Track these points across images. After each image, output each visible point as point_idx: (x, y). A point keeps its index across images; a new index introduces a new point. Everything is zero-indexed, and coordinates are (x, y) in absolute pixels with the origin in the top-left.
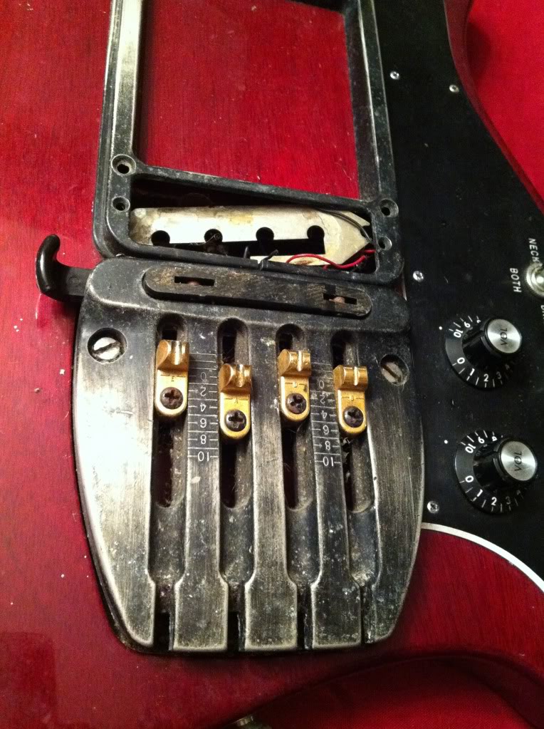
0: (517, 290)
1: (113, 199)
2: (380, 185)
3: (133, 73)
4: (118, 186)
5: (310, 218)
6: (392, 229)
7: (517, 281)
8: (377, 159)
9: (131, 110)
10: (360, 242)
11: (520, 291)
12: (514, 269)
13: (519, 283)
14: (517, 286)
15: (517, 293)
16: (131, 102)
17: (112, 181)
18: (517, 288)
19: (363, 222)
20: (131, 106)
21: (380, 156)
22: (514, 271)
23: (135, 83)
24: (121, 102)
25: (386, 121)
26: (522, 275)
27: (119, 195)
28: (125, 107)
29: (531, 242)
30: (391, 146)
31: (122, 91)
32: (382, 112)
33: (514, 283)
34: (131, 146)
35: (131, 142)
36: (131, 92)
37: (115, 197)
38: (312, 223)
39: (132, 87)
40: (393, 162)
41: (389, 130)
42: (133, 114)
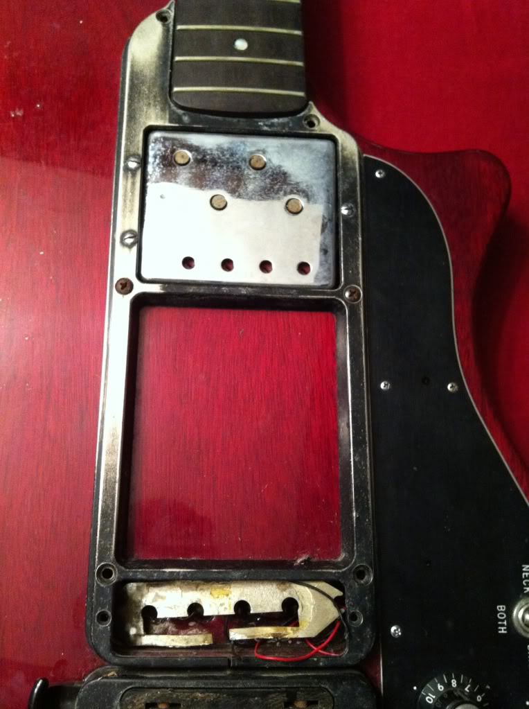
0: (503, 631)
1: (97, 614)
2: (355, 548)
3: (116, 465)
4: (102, 598)
5: (285, 590)
6: (365, 600)
7: (503, 621)
8: (354, 514)
9: (113, 509)
10: (333, 613)
11: (506, 632)
12: (501, 607)
13: (505, 623)
14: (503, 625)
15: (502, 634)
16: (114, 500)
17: (97, 595)
18: (503, 628)
19: (335, 593)
20: (114, 504)
21: (356, 511)
22: (501, 608)
23: (118, 477)
24: (104, 502)
25: (366, 466)
26: (509, 612)
27: (102, 609)
28: (109, 507)
29: (524, 569)
30: (370, 496)
31: (106, 489)
32: (363, 456)
33: (500, 623)
34: (113, 552)
35: (113, 546)
36: (114, 488)
37: (98, 612)
38: (286, 595)
39: (115, 482)
40: (371, 517)
41: (369, 477)
42: (115, 514)
